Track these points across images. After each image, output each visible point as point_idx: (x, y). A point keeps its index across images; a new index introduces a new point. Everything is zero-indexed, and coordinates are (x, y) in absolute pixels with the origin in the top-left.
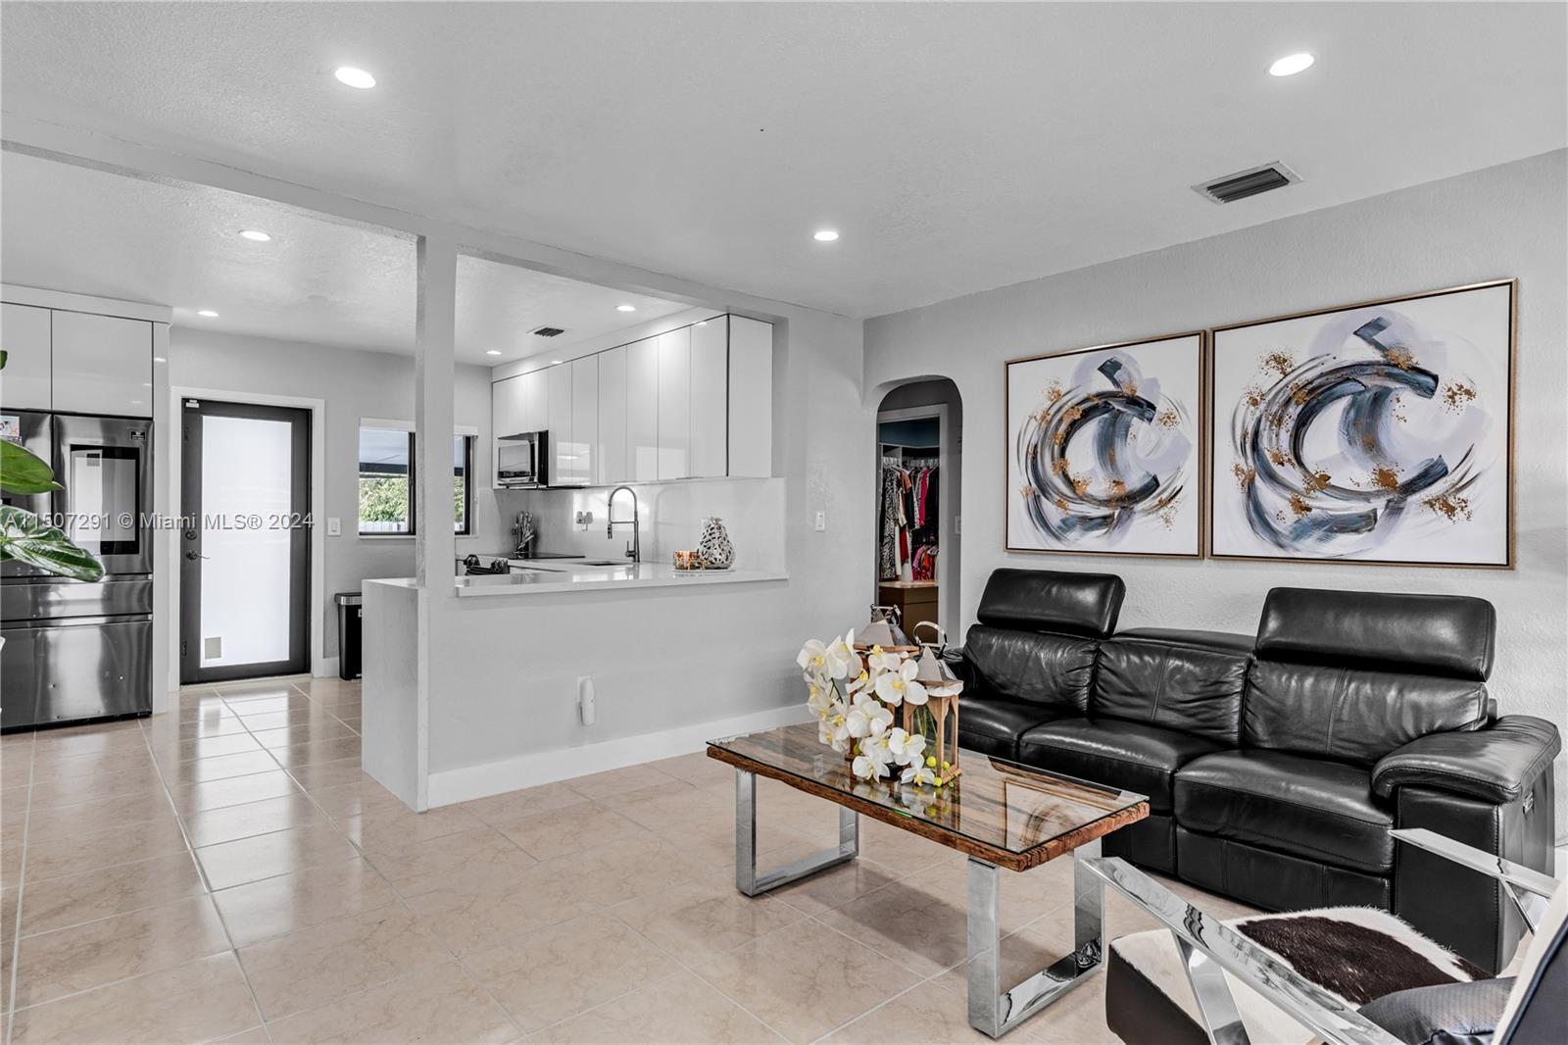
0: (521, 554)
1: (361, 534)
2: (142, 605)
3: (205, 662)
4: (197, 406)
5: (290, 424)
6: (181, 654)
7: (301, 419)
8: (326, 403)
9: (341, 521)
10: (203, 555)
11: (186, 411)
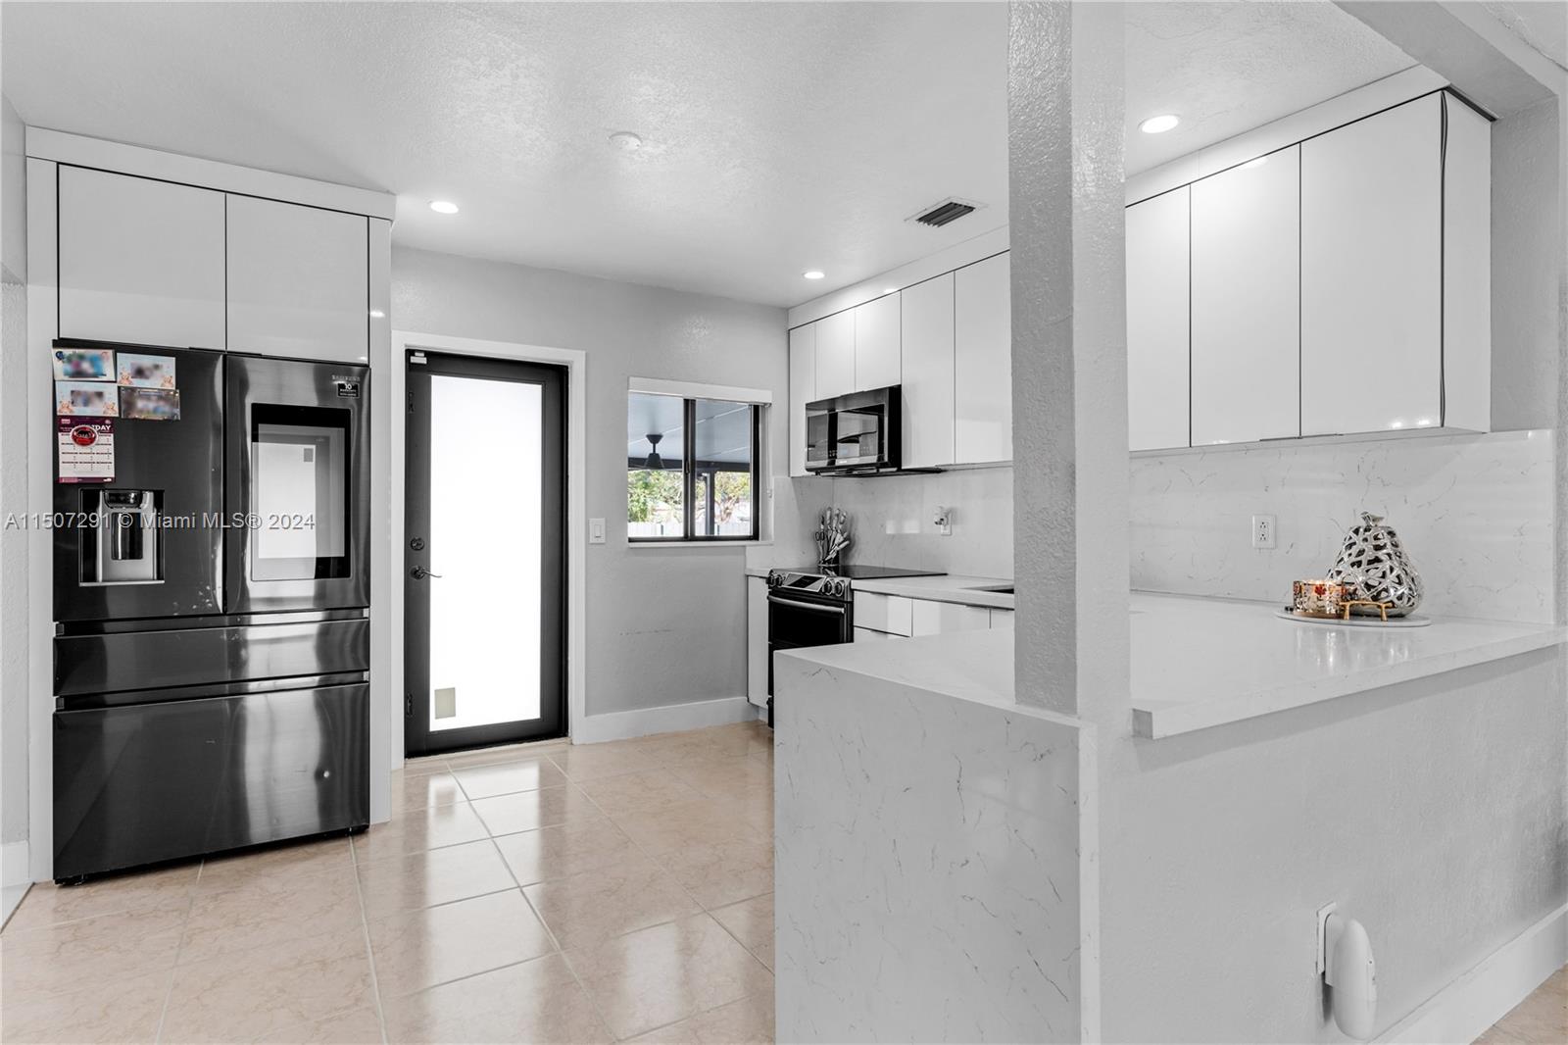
0: (829, 568)
1: (631, 540)
2: (356, 660)
3: (437, 724)
4: (424, 361)
5: (540, 386)
6: (406, 713)
7: (553, 379)
8: (587, 355)
9: (606, 521)
10: (433, 571)
11: (411, 368)
